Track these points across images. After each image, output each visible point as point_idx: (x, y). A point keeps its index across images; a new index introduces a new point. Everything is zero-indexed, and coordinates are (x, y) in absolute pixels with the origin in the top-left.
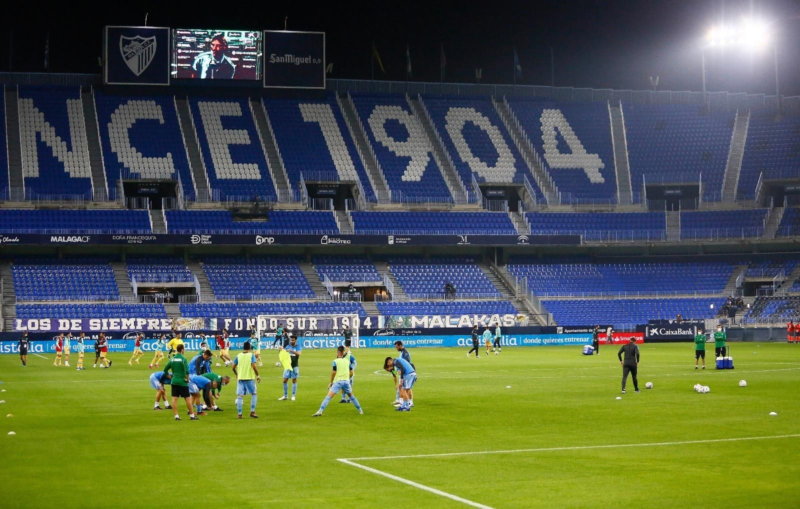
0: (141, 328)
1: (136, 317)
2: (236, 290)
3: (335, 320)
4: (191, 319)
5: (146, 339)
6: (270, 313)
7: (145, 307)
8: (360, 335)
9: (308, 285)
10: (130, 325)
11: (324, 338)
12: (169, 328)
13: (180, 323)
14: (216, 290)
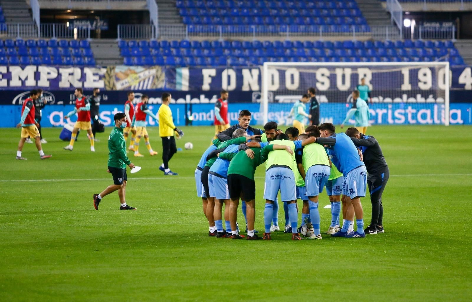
0: (47, 84)
1: (37, 64)
2: (224, 16)
3: (406, 73)
4: (140, 69)
5: (56, 104)
6: (287, 59)
7: (55, 46)
8: (452, 101)
9: (357, 9)
10: (27, 78)
11: (384, 105)
12: (100, 85)
13: (121, 76)
14: (187, 16)
